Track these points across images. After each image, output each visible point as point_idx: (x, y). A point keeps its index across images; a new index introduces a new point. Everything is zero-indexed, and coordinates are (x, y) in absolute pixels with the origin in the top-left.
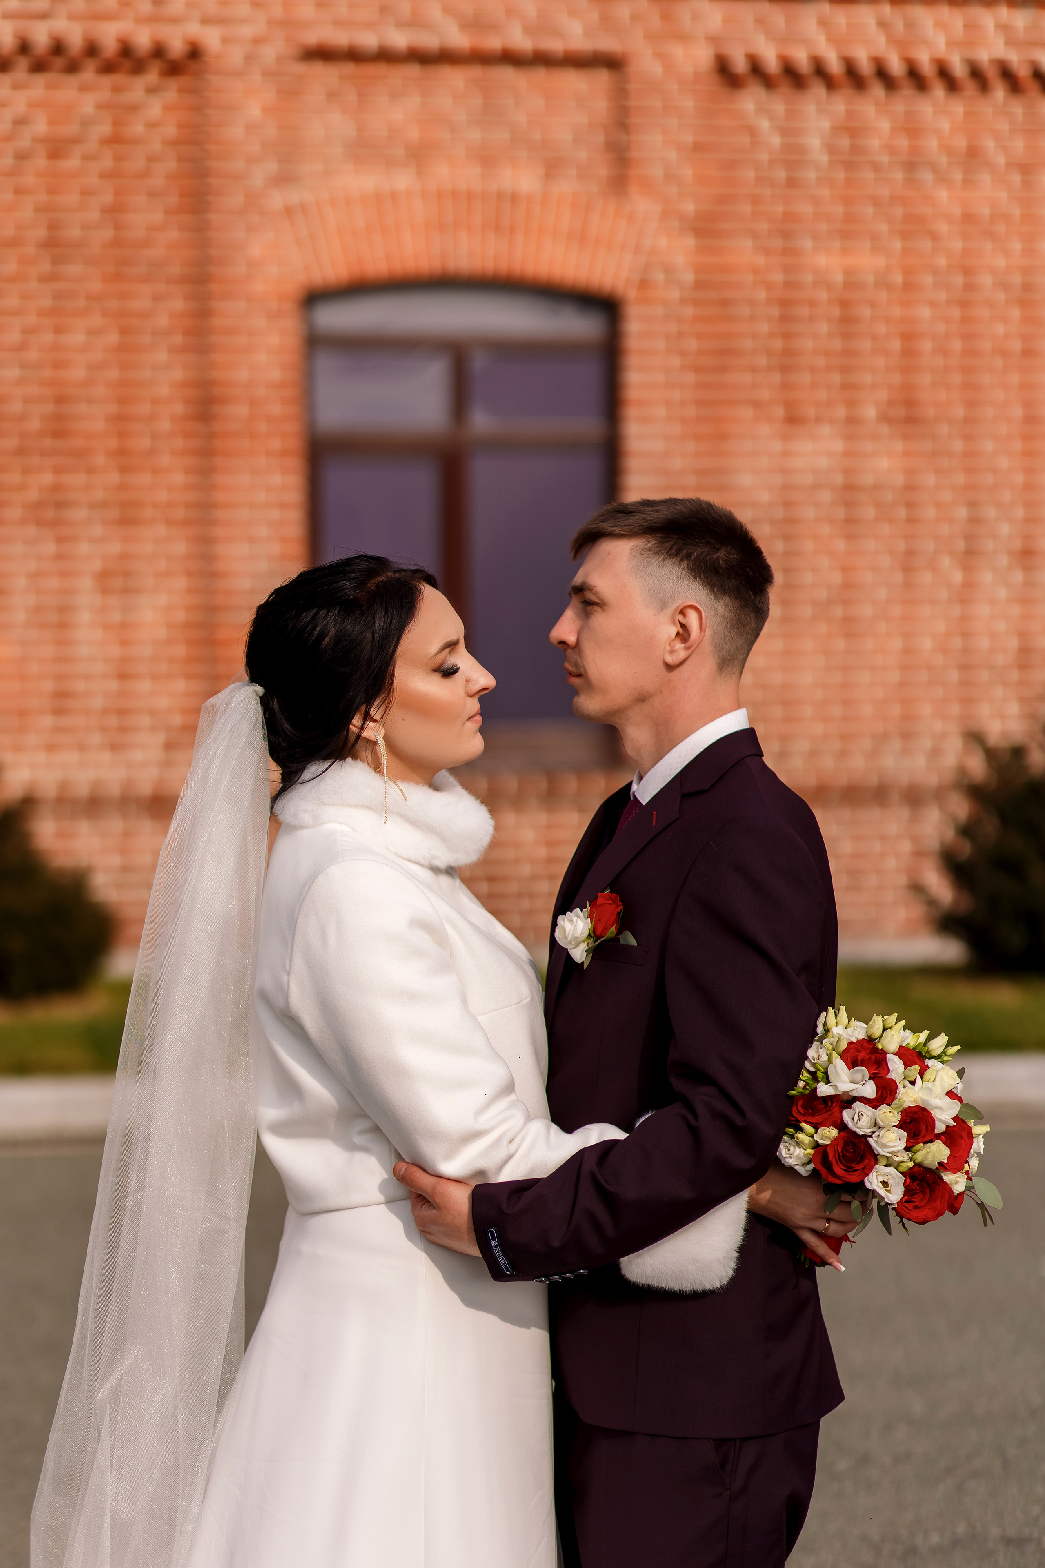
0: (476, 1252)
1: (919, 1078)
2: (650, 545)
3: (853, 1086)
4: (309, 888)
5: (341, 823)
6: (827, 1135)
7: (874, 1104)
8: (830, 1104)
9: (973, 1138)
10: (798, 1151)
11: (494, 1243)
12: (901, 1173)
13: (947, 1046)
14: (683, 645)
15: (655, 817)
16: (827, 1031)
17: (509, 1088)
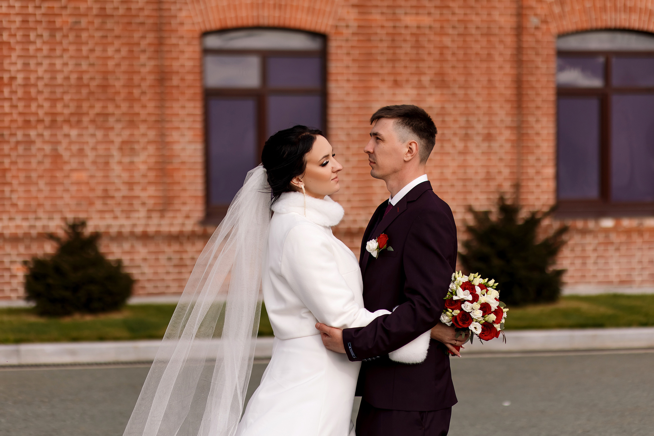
0: (344, 351)
1: (486, 293)
2: (400, 121)
3: (465, 297)
4: (288, 234)
5: (296, 212)
6: (457, 312)
7: (472, 302)
8: (457, 302)
9: (503, 313)
10: (447, 318)
11: (350, 347)
12: (480, 324)
13: (494, 283)
14: (410, 155)
15: (398, 209)
16: (455, 279)
17: (353, 299)
